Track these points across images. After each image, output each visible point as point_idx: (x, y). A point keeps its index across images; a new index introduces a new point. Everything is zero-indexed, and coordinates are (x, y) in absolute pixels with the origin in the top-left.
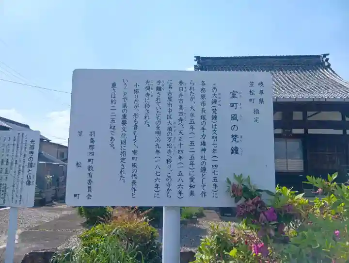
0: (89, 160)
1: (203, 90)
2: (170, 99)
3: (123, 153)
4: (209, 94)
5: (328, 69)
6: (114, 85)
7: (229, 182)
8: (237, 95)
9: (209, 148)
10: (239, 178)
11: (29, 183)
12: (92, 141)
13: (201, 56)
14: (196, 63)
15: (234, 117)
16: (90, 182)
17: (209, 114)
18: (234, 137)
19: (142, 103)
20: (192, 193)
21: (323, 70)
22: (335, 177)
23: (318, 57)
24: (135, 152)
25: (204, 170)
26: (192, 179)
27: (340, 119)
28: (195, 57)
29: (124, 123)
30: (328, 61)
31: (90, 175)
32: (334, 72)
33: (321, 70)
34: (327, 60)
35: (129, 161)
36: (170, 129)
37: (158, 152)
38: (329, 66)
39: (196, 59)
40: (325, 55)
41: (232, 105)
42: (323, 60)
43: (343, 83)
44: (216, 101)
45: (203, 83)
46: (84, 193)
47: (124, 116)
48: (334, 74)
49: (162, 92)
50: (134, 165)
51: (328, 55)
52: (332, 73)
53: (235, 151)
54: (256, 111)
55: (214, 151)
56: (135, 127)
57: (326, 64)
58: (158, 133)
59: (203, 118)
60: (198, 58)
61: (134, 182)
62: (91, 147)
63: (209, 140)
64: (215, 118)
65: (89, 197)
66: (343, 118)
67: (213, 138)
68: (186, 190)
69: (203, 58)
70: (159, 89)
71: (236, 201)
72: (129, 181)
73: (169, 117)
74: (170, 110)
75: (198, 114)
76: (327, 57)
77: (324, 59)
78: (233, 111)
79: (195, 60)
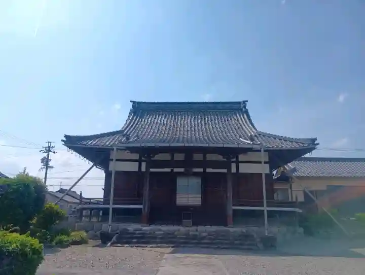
5: (245, 115)
23: (239, 103)
30: (246, 107)
33: (238, 115)
42: (242, 106)
60: (134, 102)
69: (139, 103)
76: (246, 103)
79: (131, 105)
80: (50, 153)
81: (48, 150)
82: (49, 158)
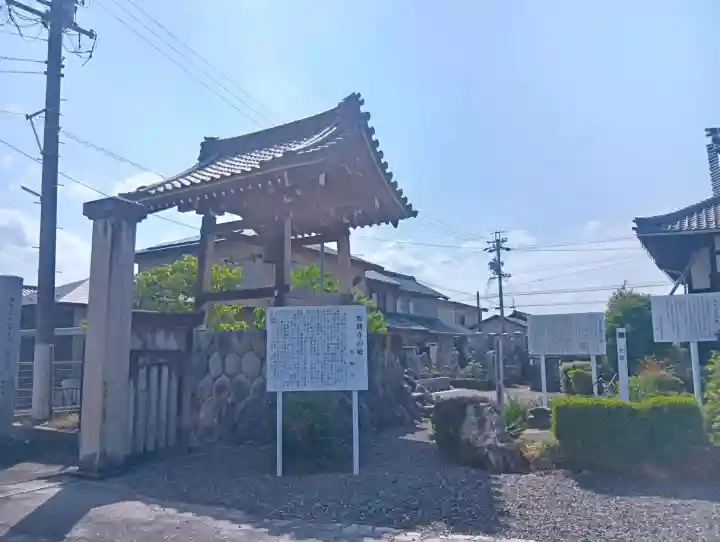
14: (709, 140)
28: (707, 130)
39: (708, 133)
60: (712, 131)
79: (708, 135)
80: (502, 251)
81: (498, 246)
82: (501, 261)
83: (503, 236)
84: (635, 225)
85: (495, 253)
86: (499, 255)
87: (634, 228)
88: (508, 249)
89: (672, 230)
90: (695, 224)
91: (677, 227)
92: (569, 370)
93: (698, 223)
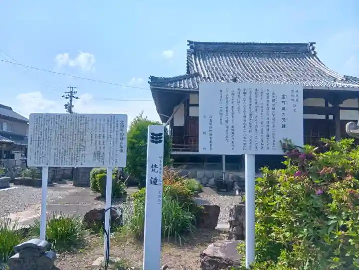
0: (210, 131)
1: (268, 94)
2: (251, 99)
3: (227, 127)
4: (271, 96)
5: (314, 58)
6: (221, 91)
7: (280, 141)
8: (285, 97)
9: (271, 124)
10: (286, 140)
11: (121, 151)
12: (211, 120)
13: (194, 41)
14: (188, 48)
15: (284, 109)
16: (211, 142)
17: (271, 107)
18: (283, 119)
19: (236, 101)
20: (262, 148)
21: (310, 59)
22: (334, 138)
23: (306, 45)
24: (233, 127)
25: (268, 136)
26: (262, 141)
27: (324, 105)
28: (188, 41)
29: (227, 111)
30: (315, 50)
31: (211, 138)
32: (319, 60)
33: (307, 58)
34: (313, 49)
35: (230, 131)
36: (251, 115)
37: (244, 127)
38: (315, 55)
39: (188, 43)
40: (311, 44)
41: (283, 102)
42: (309, 49)
43: (327, 71)
44: (274, 100)
45: (268, 90)
46: (208, 147)
47: (227, 108)
48: (319, 63)
49: (246, 95)
50: (233, 133)
51: (315, 43)
52: (317, 61)
53: (284, 126)
54: (295, 106)
55: (274, 127)
56: (233, 113)
57: (313, 52)
58: (245, 116)
59: (268, 109)
60: (190, 42)
61: (233, 142)
62: (210, 124)
63: (271, 121)
64: (274, 109)
65: (211, 149)
66: (327, 105)
67: (273, 119)
68: (259, 146)
69: (196, 43)
70: (245, 93)
71: (284, 152)
72: (230, 142)
73: (250, 108)
74: (250, 105)
75: (265, 107)
76: (314, 45)
77: (311, 48)
78: (283, 105)
79: (188, 45)
80: (73, 99)
81: (71, 95)
82: (72, 104)
83: (75, 90)
84: (150, 80)
85: (69, 99)
86: (71, 101)
87: (149, 82)
88: (77, 98)
89: (170, 87)
90: (182, 85)
91: (173, 85)
92: (97, 173)
93: (184, 84)
